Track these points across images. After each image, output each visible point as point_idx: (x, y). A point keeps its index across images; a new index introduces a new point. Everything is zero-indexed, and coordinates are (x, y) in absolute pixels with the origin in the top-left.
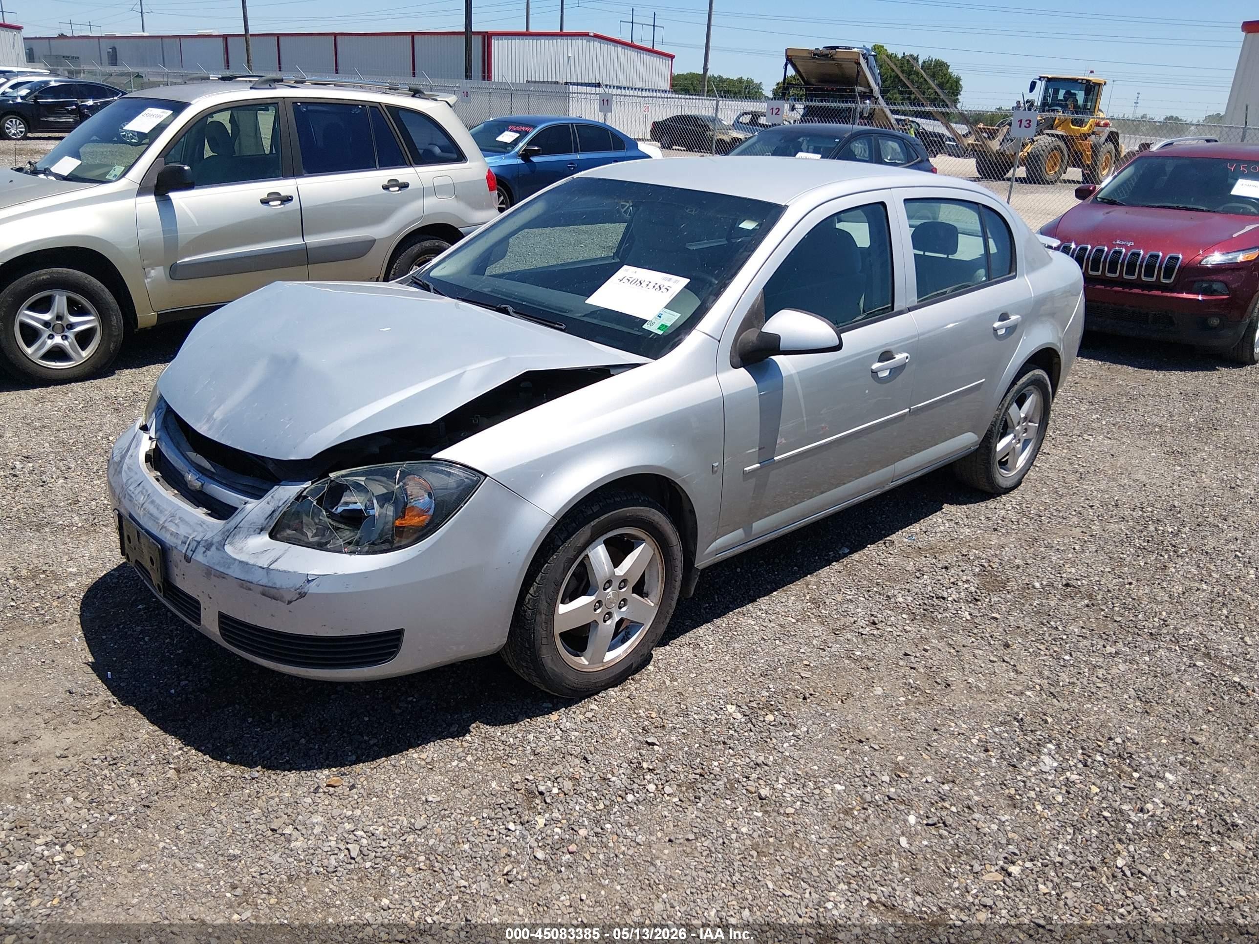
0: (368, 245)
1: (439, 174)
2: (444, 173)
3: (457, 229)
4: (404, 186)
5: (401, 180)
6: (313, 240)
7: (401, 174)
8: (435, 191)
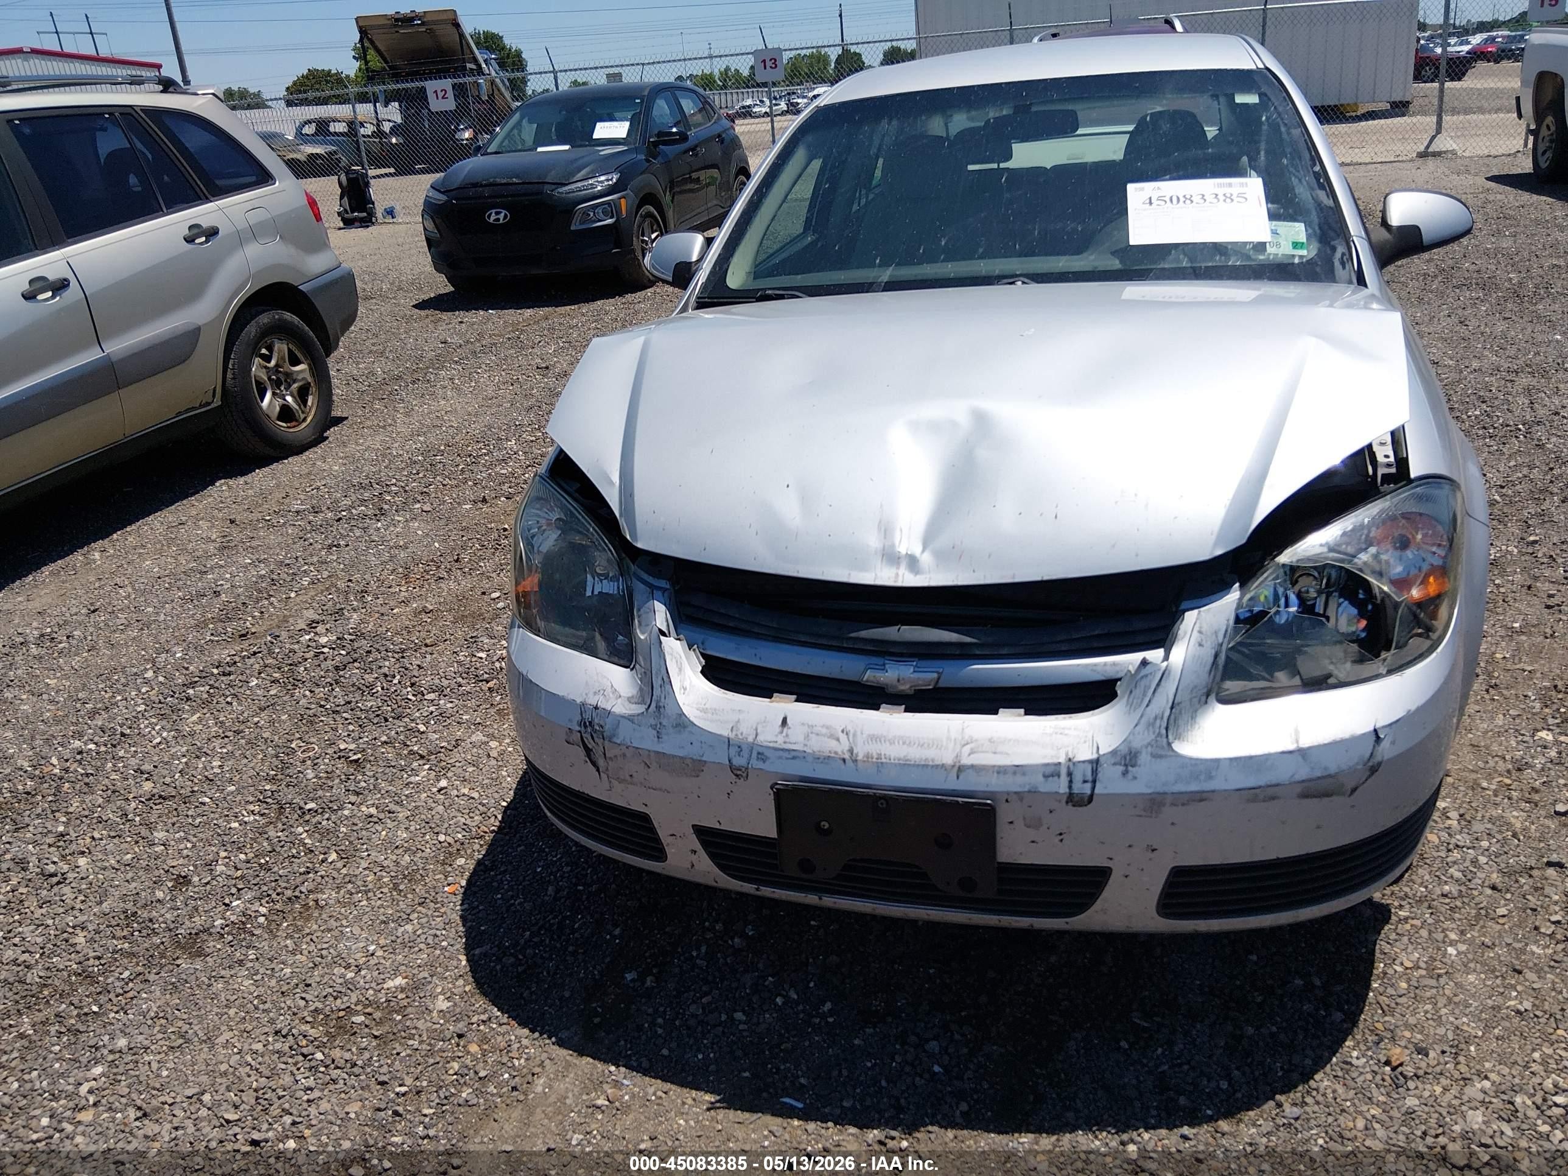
0: (192, 336)
1: (249, 206)
2: (256, 204)
3: (296, 287)
4: (212, 233)
5: (205, 223)
6: (118, 346)
7: (204, 213)
8: (253, 233)
